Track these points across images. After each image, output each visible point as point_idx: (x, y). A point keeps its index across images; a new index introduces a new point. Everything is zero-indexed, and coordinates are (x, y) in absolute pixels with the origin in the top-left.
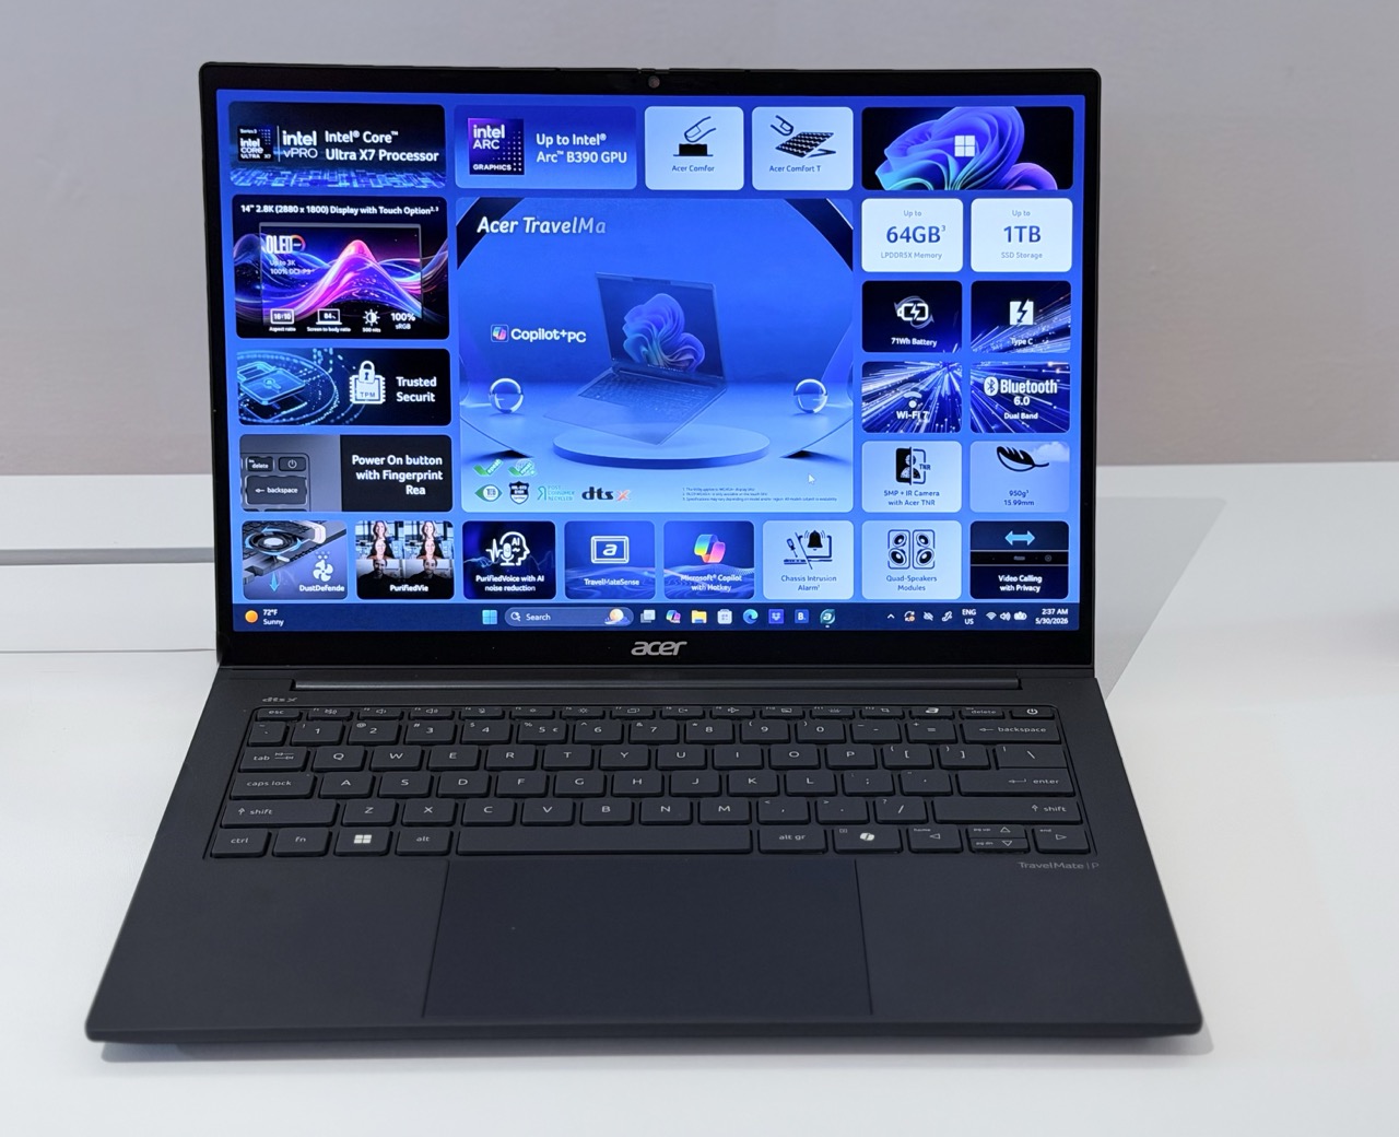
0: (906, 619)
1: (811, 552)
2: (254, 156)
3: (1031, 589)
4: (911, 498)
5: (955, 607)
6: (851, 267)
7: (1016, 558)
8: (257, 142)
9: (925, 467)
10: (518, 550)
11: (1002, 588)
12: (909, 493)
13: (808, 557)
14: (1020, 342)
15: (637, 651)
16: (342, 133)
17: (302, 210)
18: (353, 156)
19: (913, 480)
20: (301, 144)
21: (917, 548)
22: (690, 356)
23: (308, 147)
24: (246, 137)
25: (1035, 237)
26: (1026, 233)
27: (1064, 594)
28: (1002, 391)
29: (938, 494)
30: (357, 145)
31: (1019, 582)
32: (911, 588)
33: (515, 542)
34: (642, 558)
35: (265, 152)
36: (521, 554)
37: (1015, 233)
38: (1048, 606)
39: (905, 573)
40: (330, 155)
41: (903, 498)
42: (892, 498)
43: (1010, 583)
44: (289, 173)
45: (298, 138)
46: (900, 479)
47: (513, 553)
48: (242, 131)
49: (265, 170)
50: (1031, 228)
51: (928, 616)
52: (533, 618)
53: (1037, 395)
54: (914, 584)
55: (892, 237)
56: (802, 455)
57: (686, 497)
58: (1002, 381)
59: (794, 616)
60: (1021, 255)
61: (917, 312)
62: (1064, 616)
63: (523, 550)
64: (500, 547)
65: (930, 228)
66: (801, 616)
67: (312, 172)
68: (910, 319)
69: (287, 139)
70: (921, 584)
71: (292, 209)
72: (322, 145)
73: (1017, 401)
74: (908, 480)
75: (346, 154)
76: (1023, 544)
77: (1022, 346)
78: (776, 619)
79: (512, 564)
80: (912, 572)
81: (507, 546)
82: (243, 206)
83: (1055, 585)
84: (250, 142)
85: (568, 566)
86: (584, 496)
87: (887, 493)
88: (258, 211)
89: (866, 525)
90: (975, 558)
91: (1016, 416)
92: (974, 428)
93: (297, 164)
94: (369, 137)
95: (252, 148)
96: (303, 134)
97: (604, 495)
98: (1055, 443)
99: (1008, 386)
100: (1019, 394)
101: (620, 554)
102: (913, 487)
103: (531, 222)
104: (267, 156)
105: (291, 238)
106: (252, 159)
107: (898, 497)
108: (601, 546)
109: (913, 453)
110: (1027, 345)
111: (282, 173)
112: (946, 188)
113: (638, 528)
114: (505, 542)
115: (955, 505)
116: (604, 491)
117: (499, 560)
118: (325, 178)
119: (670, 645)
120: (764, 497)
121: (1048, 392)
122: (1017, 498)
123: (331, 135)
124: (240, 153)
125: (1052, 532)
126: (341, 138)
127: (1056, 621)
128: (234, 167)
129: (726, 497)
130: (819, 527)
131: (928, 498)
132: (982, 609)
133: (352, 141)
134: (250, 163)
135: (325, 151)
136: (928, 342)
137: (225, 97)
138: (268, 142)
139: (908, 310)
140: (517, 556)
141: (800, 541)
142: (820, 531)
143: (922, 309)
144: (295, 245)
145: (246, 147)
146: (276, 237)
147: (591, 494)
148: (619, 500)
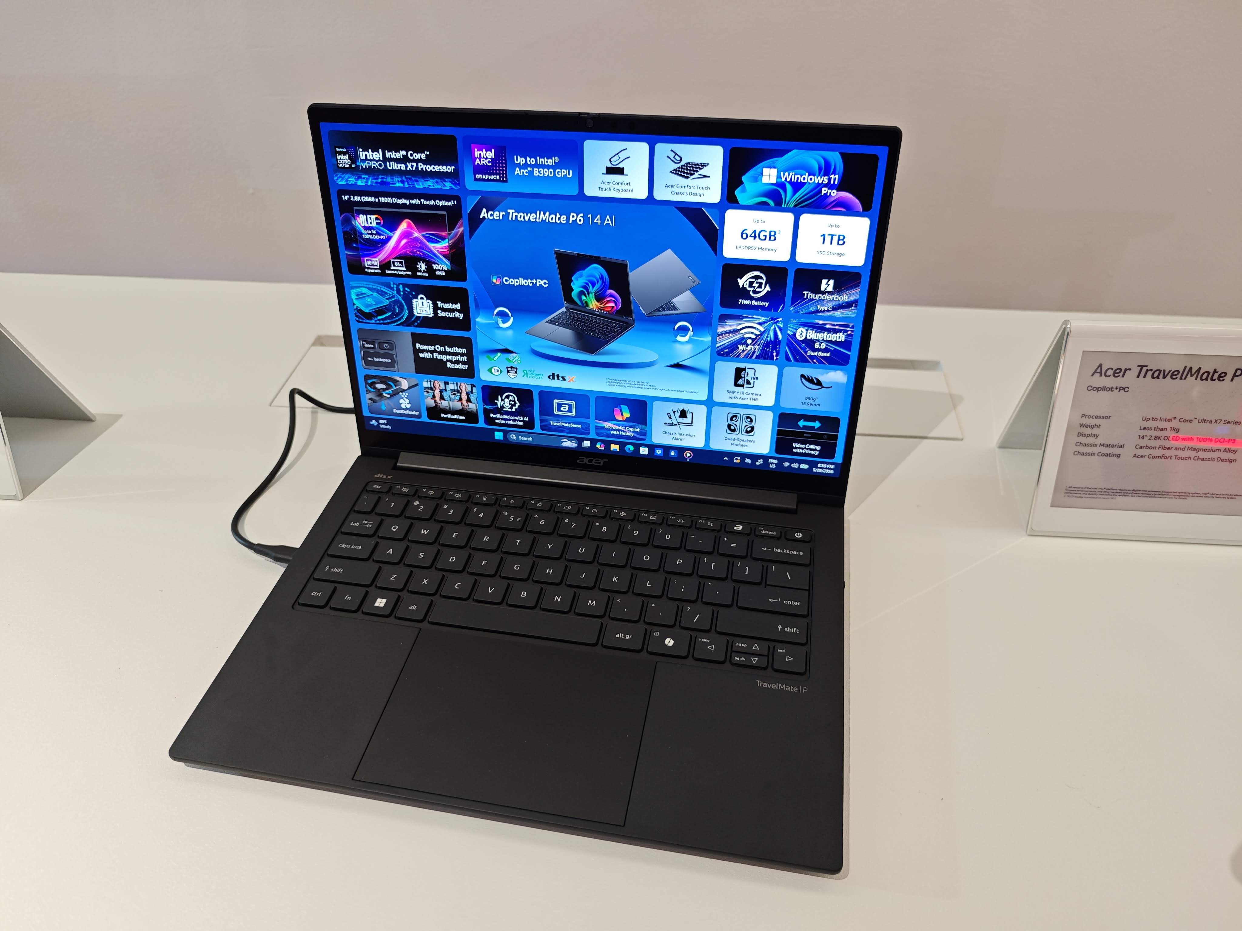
0: (735, 461)
1: (680, 420)
2: (346, 165)
3: (812, 452)
4: (744, 396)
5: (765, 458)
6: (716, 254)
7: (805, 435)
8: (346, 157)
9: (754, 378)
10: (513, 403)
11: (795, 451)
12: (743, 393)
13: (678, 423)
14: (823, 308)
15: (580, 461)
16: (396, 152)
17: (377, 200)
18: (403, 167)
19: (746, 385)
20: (372, 158)
21: (744, 424)
22: (612, 304)
23: (377, 161)
24: (340, 153)
25: (841, 242)
26: (835, 239)
27: (832, 456)
28: (808, 338)
29: (760, 395)
30: (405, 160)
31: (805, 448)
32: (739, 445)
33: (511, 398)
34: (582, 412)
35: (352, 163)
36: (514, 405)
37: (828, 239)
38: (824, 463)
39: (736, 437)
40: (390, 166)
41: (739, 396)
42: (731, 395)
43: (799, 448)
44: (367, 176)
45: (370, 154)
46: (736, 385)
47: (510, 404)
48: (337, 150)
49: (352, 174)
50: (839, 236)
51: (748, 461)
52: (522, 438)
53: (831, 342)
54: (741, 443)
55: (744, 236)
56: (677, 366)
57: (608, 383)
58: (809, 331)
59: (669, 453)
60: (830, 253)
61: (757, 285)
62: (831, 469)
63: (515, 403)
64: (502, 400)
65: (771, 232)
66: (673, 453)
67: (380, 176)
68: (752, 289)
69: (362, 155)
70: (745, 443)
71: (371, 199)
72: (385, 160)
73: (817, 346)
74: (743, 386)
75: (399, 165)
76: (813, 428)
77: (824, 311)
78: (659, 453)
79: (510, 410)
80: (740, 437)
81: (506, 400)
82: (343, 197)
83: (828, 452)
84: (342, 157)
85: (541, 413)
86: (549, 377)
87: (729, 392)
88: (352, 199)
89: (715, 409)
90: (779, 432)
91: (815, 354)
92: (788, 359)
93: (370, 171)
94: (411, 155)
95: (344, 160)
96: (373, 151)
97: (560, 378)
98: (838, 372)
99: (812, 335)
100: (818, 341)
101: (570, 410)
102: (745, 390)
103: (512, 213)
104: (353, 166)
105: (374, 217)
106: (345, 168)
107: (735, 395)
108: (560, 406)
109: (747, 370)
110: (828, 311)
111: (363, 176)
112: (783, 206)
113: (580, 398)
114: (506, 397)
115: (771, 402)
116: (561, 375)
117: (502, 407)
118: (388, 181)
119: (599, 460)
120: (654, 388)
121: (838, 340)
122: (810, 401)
123: (390, 153)
124: (338, 163)
125: (831, 423)
126: (395, 155)
127: (826, 471)
128: (335, 172)
129: (631, 386)
130: (686, 407)
131: (754, 397)
132: (781, 461)
133: (402, 157)
134: (344, 170)
135: (386, 163)
136: (763, 304)
137: (325, 127)
138: (353, 157)
139: (751, 284)
140: (512, 406)
141: (674, 414)
142: (686, 409)
143: (761, 284)
144: (377, 221)
145: (341, 159)
146: (365, 216)
147: (553, 376)
148: (570, 381)
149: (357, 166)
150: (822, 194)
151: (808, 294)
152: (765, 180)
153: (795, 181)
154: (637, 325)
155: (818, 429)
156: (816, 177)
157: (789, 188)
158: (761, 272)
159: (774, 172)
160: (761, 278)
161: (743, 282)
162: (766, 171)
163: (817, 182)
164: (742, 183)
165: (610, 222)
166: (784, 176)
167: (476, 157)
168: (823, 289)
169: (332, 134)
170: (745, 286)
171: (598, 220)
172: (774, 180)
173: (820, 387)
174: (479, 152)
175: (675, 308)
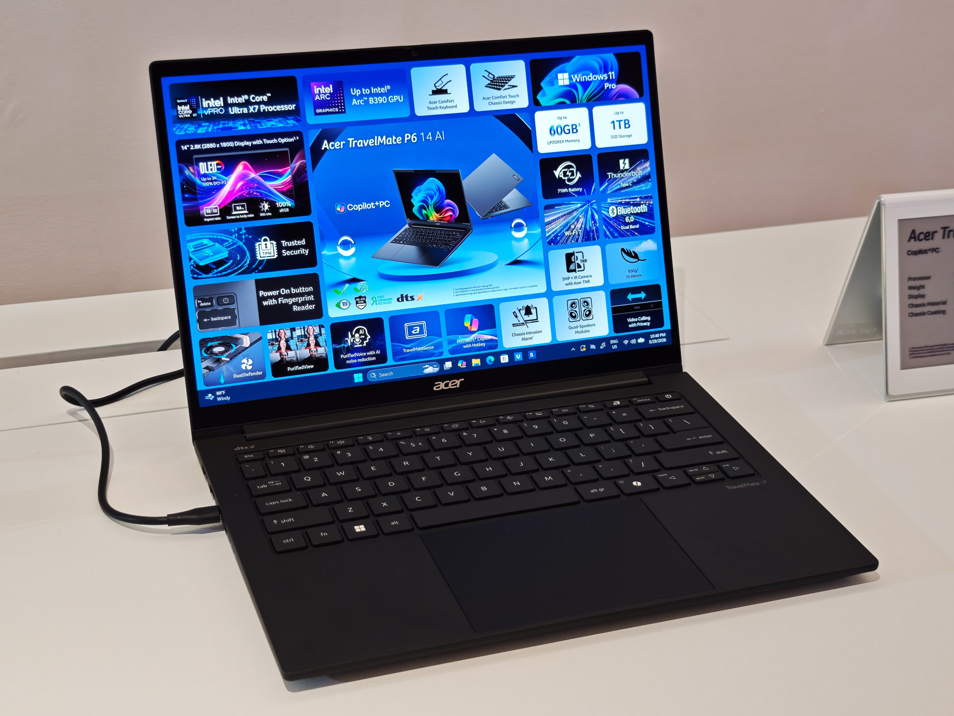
0: (581, 350)
1: (526, 318)
2: (187, 116)
3: (645, 324)
4: (578, 280)
5: (606, 340)
6: (533, 152)
7: (635, 308)
8: (188, 107)
9: (583, 261)
10: (363, 337)
11: (630, 326)
12: (576, 277)
13: (525, 321)
14: (624, 185)
15: (437, 388)
16: (238, 97)
17: (218, 146)
18: (245, 110)
19: (577, 270)
20: (214, 106)
21: (583, 309)
22: (450, 213)
23: (218, 108)
24: (181, 104)
25: (627, 126)
26: (622, 123)
27: (662, 325)
28: (619, 214)
29: (591, 276)
30: (247, 103)
31: (638, 321)
32: (582, 332)
33: (361, 332)
34: (434, 331)
35: (193, 113)
36: (365, 339)
37: (617, 124)
38: (655, 333)
39: (578, 324)
40: (232, 111)
41: (573, 281)
42: (567, 282)
43: (633, 322)
44: (208, 124)
45: (212, 102)
46: (569, 271)
47: (360, 339)
48: (178, 101)
49: (192, 123)
50: (625, 120)
51: (593, 347)
53: (637, 214)
54: (584, 329)
55: (553, 132)
56: (516, 262)
57: (455, 294)
58: (618, 208)
60: (621, 136)
61: (570, 174)
62: (664, 337)
63: (366, 336)
64: (353, 336)
65: (572, 125)
67: (222, 122)
68: (566, 178)
69: (205, 103)
70: (587, 329)
71: (212, 146)
72: (226, 105)
73: (627, 220)
74: (574, 271)
75: (241, 109)
76: (639, 299)
77: (627, 187)
79: (361, 345)
80: (582, 323)
81: (357, 335)
82: (182, 147)
83: (657, 321)
84: (183, 107)
85: (392, 341)
86: (398, 300)
87: (564, 279)
88: (192, 149)
89: (556, 299)
90: (614, 310)
91: (627, 228)
92: (606, 236)
93: (212, 118)
94: (253, 98)
95: (185, 110)
96: (214, 100)
97: (409, 299)
98: (649, 240)
99: (622, 211)
100: (627, 215)
101: (421, 332)
102: (578, 274)
103: (352, 140)
104: (195, 115)
105: (214, 163)
106: (186, 118)
107: (570, 280)
108: (411, 329)
109: (576, 254)
110: (629, 187)
111: (203, 124)
112: (578, 102)
113: (429, 315)
114: (356, 333)
115: (601, 282)
116: (409, 295)
117: (353, 344)
118: (230, 126)
119: (455, 382)
120: (498, 289)
121: (642, 211)
122: (632, 274)
123: (232, 99)
124: (178, 114)
125: (653, 291)
126: (237, 100)
127: (660, 341)
128: (175, 122)
129: (477, 292)
130: (529, 302)
131: (586, 279)
132: (621, 339)
133: (244, 102)
134: (185, 120)
135: (228, 109)
136: (577, 190)
137: (167, 82)
138: (194, 106)
139: (565, 173)
140: (363, 340)
141: (520, 312)
142: (530, 305)
143: (572, 172)
144: (218, 167)
145: (181, 110)
146: (205, 163)
147: (402, 298)
148: (418, 300)
149: (199, 115)
150: (606, 88)
151: (611, 175)
152: (561, 83)
153: (584, 80)
154: (475, 230)
155: (645, 299)
156: (598, 76)
157: (579, 87)
158: (571, 162)
159: (566, 75)
160: (572, 167)
161: (558, 173)
162: (560, 76)
163: (599, 79)
164: (541, 88)
165: (440, 137)
166: (574, 77)
167: (316, 93)
168: (621, 168)
169: (173, 87)
170: (560, 176)
171: (429, 137)
172: (567, 82)
173: (637, 260)
174: (318, 89)
175: (506, 207)
